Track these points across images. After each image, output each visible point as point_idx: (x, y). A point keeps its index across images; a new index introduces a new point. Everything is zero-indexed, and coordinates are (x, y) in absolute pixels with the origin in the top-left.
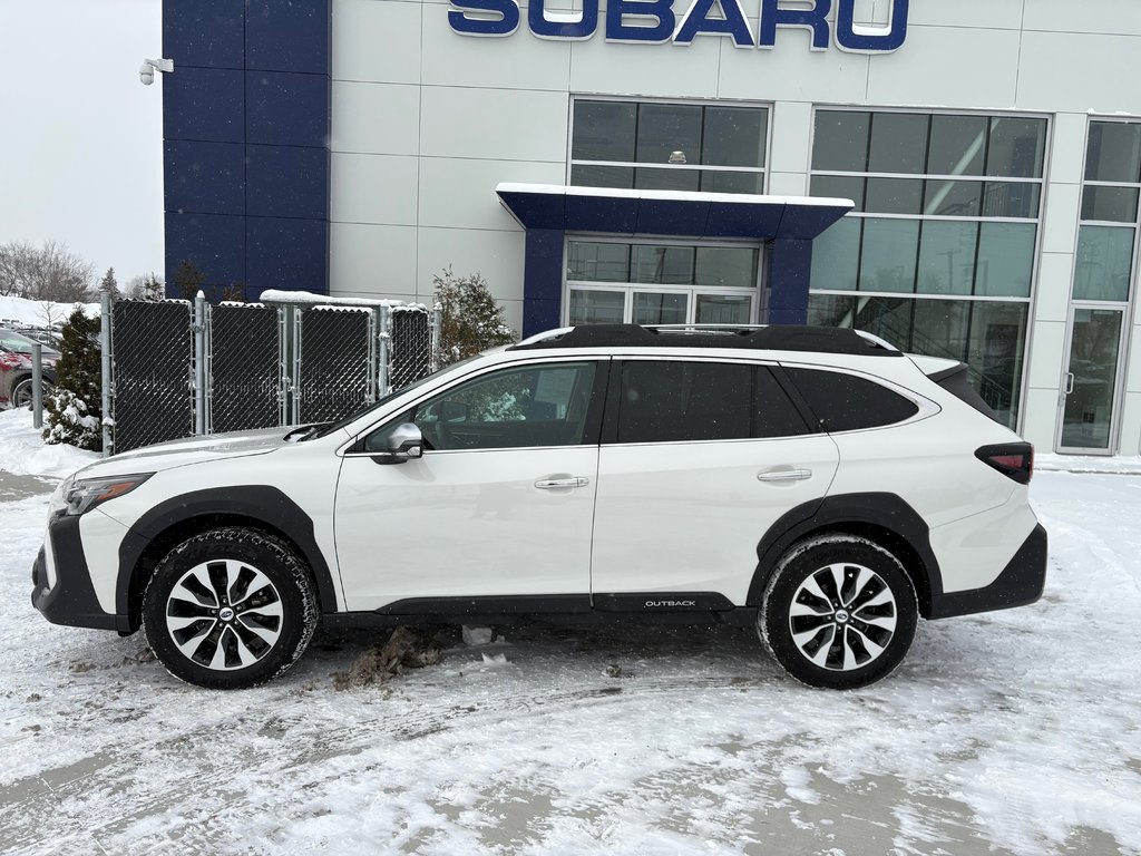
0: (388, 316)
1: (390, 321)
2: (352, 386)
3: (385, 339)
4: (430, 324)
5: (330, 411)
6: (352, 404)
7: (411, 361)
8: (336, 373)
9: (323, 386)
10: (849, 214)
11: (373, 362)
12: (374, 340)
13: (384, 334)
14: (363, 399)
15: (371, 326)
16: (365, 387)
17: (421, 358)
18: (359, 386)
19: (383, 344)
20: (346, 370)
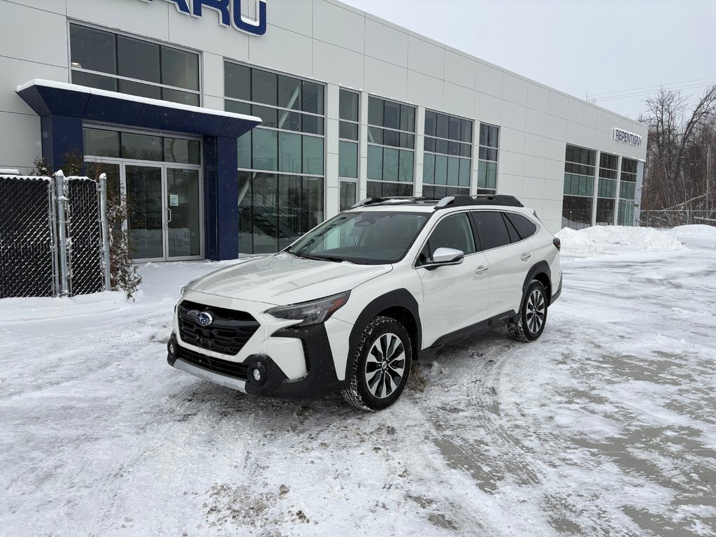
0: (63, 183)
1: (66, 188)
2: (38, 239)
3: (63, 201)
4: (98, 190)
5: (20, 261)
6: (39, 253)
7: (85, 218)
8: (23, 230)
9: (12, 241)
10: (258, 126)
11: (54, 219)
12: (53, 202)
13: (62, 197)
14: (49, 249)
15: (51, 191)
16: (50, 240)
17: (92, 216)
18: (45, 239)
19: (61, 206)
20: (31, 227)
